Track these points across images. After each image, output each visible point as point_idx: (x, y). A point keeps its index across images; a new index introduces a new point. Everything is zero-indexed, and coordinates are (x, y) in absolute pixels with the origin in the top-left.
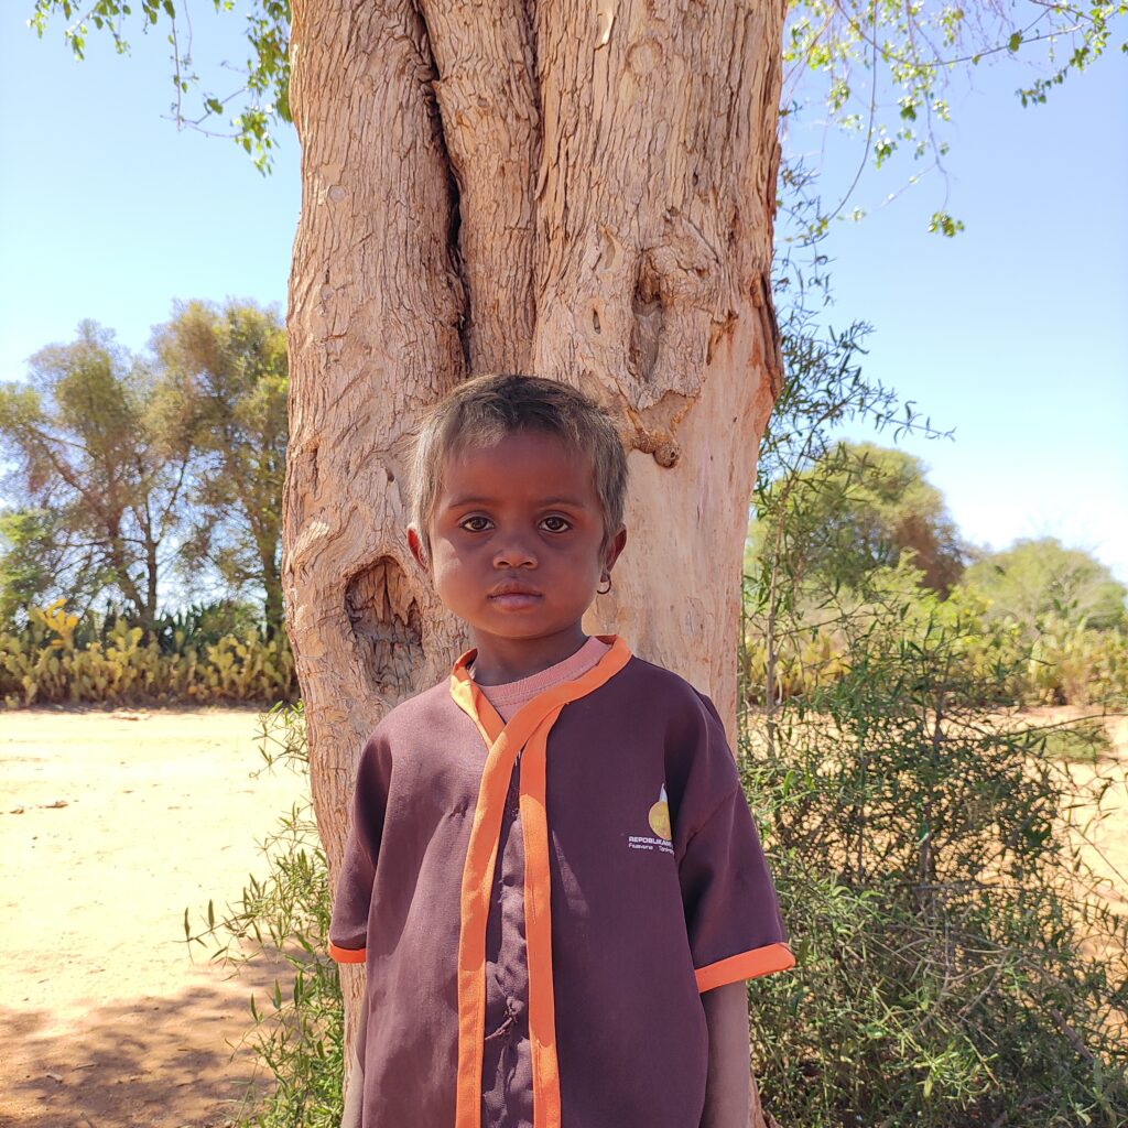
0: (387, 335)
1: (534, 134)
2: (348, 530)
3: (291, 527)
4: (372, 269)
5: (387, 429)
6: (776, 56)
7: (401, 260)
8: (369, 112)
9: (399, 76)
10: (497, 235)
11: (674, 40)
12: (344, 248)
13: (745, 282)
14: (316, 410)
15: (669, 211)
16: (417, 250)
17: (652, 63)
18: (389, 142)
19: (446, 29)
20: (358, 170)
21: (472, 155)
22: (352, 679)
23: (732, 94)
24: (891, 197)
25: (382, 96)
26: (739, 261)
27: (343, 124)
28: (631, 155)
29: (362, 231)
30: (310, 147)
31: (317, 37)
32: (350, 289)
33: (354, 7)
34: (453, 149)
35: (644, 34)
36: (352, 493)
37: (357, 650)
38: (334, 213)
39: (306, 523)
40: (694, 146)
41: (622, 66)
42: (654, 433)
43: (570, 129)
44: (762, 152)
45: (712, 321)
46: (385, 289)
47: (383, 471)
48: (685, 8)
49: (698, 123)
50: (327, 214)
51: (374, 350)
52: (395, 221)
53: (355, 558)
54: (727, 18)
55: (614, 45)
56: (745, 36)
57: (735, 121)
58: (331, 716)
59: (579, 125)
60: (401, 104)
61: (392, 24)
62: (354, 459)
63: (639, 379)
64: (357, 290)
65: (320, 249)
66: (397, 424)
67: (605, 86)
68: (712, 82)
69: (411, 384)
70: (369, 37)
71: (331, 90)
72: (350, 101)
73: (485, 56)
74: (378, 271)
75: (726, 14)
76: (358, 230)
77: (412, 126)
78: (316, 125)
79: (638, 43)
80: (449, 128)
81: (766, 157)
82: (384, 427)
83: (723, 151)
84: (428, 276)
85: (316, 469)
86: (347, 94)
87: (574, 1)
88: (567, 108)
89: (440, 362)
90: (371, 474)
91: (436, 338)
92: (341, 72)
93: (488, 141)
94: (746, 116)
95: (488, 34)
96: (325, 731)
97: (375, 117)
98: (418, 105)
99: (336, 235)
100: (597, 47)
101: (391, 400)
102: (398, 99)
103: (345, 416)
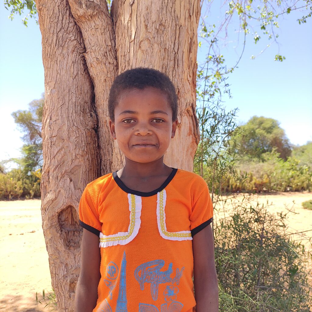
0: (69, 135)
1: (115, 68)
2: (58, 198)
3: (43, 196)
4: (64, 115)
5: (70, 165)
6: (193, 37)
7: (74, 111)
8: (63, 65)
9: (73, 53)
10: (105, 100)
11: (154, 38)
12: (56, 109)
14: (48, 160)
16: (79, 107)
17: (147, 46)
18: (69, 74)
19: (87, 36)
21: (96, 76)
22: (60, 245)
23: (175, 53)
24: (262, 51)
25: (67, 59)
26: (181, 105)
27: (55, 69)
29: (61, 103)
30: (46, 77)
31: (47, 42)
32: (57, 122)
33: (57, 33)
34: (91, 74)
35: (145, 37)
36: (59, 186)
37: (61, 236)
38: (53, 97)
39: (47, 195)
41: (138, 48)
43: (124, 68)
44: (189, 68)
46: (68, 120)
47: (69, 178)
48: (158, 28)
49: (163, 64)
50: (50, 98)
51: (65, 140)
52: (72, 99)
53: (60, 207)
55: (135, 41)
56: (179, 34)
57: (177, 62)
58: (54, 257)
59: (126, 67)
60: (73, 61)
61: (70, 36)
62: (60, 175)
64: (60, 122)
65: (49, 109)
66: (73, 163)
67: (133, 54)
68: (168, 51)
69: (77, 150)
70: (63, 41)
71: (51, 59)
72: (57, 62)
73: (99, 45)
74: (66, 115)
75: (172, 28)
76: (60, 103)
77: (77, 68)
78: (47, 69)
79: (143, 40)
80: (89, 67)
81: (191, 69)
82: (69, 165)
83: (173, 72)
84: (83, 115)
85: (49, 178)
86: (56, 60)
87: (124, 27)
88: (123, 61)
89: (88, 141)
90: (65, 180)
91: (86, 134)
92: (54, 53)
93: (100, 71)
94: (181, 59)
95: (100, 37)
96: (52, 262)
97: (65, 67)
98: (79, 61)
99: (53, 104)
100: (131, 42)
101: (71, 156)
102: (72, 60)
103: (57, 162)
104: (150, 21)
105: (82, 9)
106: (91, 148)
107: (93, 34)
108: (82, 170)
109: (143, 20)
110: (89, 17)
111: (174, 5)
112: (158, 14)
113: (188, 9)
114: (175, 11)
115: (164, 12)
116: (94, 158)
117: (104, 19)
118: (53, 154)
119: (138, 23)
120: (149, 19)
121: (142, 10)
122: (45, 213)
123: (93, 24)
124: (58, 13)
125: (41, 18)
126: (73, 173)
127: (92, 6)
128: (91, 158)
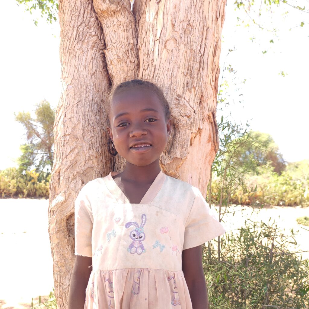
0: (84, 135)
1: (136, 67)
2: (68, 200)
3: (51, 197)
4: (80, 112)
5: (83, 166)
6: (218, 41)
8: (81, 61)
9: (92, 48)
11: (181, 38)
12: (71, 105)
13: (205, 117)
14: (60, 159)
15: (178, 96)
16: (96, 106)
17: (173, 46)
18: (88, 70)
19: (109, 33)
20: (77, 79)
21: (115, 74)
22: (66, 252)
23: (201, 55)
25: (86, 55)
26: (203, 110)
27: (73, 64)
28: (165, 77)
30: (63, 72)
31: (66, 35)
32: (72, 119)
33: (78, 26)
34: (110, 72)
35: (171, 36)
36: (70, 188)
37: (69, 242)
38: (69, 93)
39: (55, 196)
40: (187, 74)
41: (163, 47)
42: (170, 172)
43: (146, 67)
44: (213, 73)
45: (192, 133)
46: (84, 119)
47: (80, 181)
48: (185, 27)
49: (189, 66)
50: (66, 94)
51: (79, 140)
52: (89, 96)
53: (70, 210)
54: (200, 30)
55: (161, 40)
56: (206, 36)
57: (202, 64)
58: (59, 264)
59: (149, 66)
61: (91, 31)
62: (71, 176)
63: (165, 153)
64: (74, 120)
65: (64, 105)
66: (86, 165)
67: (158, 53)
68: (194, 52)
69: (91, 151)
70: (83, 36)
71: (69, 53)
72: (75, 57)
73: (120, 42)
74: (82, 113)
75: (199, 29)
76: (76, 100)
77: (96, 64)
78: (64, 64)
79: (169, 39)
80: (108, 65)
81: (214, 73)
82: (81, 166)
83: (197, 75)
84: (100, 114)
85: (59, 179)
86: (75, 54)
87: (149, 24)
88: (146, 60)
89: (103, 142)
90: (76, 182)
91: (101, 135)
92: (73, 47)
93: (120, 70)
94: (206, 62)
95: (122, 34)
96: (57, 269)
97: (83, 62)
98: (98, 58)
99: (69, 101)
100: (156, 40)
101: (84, 156)
102: (91, 56)
103: (69, 162)
104: (177, 20)
105: (105, 4)
106: (105, 150)
107: (115, 31)
108: (95, 173)
109: (170, 18)
110: (112, 13)
111: (202, 6)
112: (186, 13)
113: (216, 11)
114: (203, 12)
115: (193, 12)
116: (108, 160)
117: (127, 16)
118: (66, 154)
119: (164, 21)
120: (177, 18)
121: (169, 8)
122: (52, 216)
123: (116, 20)
124: (80, 6)
125: (62, 10)
126: (85, 175)
127: (116, 2)
128: (105, 160)
